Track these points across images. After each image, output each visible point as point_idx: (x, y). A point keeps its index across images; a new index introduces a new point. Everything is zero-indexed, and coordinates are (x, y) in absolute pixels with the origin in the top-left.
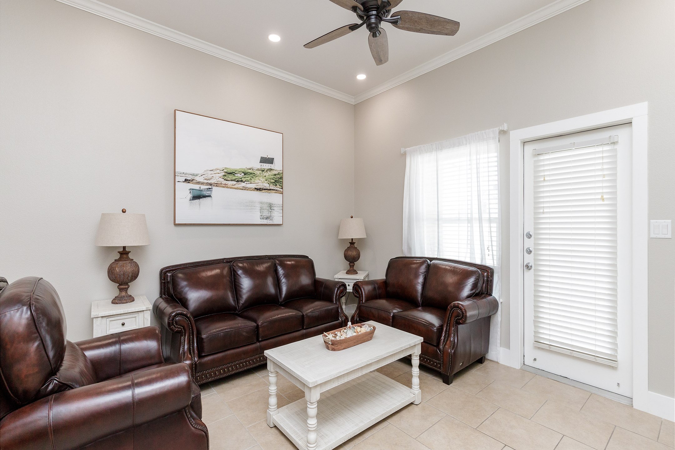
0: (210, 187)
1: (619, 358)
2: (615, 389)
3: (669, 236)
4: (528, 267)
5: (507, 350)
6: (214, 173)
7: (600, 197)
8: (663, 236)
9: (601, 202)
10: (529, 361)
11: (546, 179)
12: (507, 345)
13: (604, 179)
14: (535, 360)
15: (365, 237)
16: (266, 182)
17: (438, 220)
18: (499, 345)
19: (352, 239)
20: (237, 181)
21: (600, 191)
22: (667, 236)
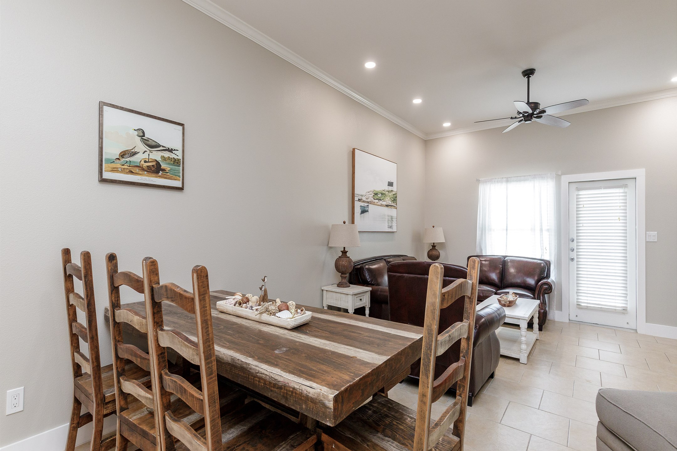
0: (368, 204)
1: (628, 309)
2: (626, 326)
3: (656, 240)
4: (572, 259)
5: (561, 312)
6: (370, 194)
7: (617, 218)
8: (653, 241)
9: (618, 221)
10: (573, 318)
11: (584, 206)
12: (560, 308)
13: (620, 208)
14: (577, 316)
15: (444, 241)
16: (390, 200)
17: (507, 230)
18: (555, 309)
19: (434, 243)
20: (379, 200)
21: (618, 215)
22: (655, 241)
